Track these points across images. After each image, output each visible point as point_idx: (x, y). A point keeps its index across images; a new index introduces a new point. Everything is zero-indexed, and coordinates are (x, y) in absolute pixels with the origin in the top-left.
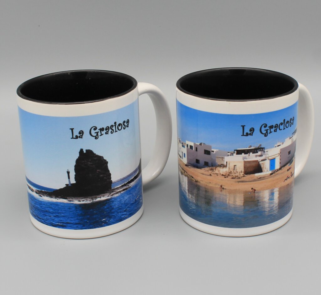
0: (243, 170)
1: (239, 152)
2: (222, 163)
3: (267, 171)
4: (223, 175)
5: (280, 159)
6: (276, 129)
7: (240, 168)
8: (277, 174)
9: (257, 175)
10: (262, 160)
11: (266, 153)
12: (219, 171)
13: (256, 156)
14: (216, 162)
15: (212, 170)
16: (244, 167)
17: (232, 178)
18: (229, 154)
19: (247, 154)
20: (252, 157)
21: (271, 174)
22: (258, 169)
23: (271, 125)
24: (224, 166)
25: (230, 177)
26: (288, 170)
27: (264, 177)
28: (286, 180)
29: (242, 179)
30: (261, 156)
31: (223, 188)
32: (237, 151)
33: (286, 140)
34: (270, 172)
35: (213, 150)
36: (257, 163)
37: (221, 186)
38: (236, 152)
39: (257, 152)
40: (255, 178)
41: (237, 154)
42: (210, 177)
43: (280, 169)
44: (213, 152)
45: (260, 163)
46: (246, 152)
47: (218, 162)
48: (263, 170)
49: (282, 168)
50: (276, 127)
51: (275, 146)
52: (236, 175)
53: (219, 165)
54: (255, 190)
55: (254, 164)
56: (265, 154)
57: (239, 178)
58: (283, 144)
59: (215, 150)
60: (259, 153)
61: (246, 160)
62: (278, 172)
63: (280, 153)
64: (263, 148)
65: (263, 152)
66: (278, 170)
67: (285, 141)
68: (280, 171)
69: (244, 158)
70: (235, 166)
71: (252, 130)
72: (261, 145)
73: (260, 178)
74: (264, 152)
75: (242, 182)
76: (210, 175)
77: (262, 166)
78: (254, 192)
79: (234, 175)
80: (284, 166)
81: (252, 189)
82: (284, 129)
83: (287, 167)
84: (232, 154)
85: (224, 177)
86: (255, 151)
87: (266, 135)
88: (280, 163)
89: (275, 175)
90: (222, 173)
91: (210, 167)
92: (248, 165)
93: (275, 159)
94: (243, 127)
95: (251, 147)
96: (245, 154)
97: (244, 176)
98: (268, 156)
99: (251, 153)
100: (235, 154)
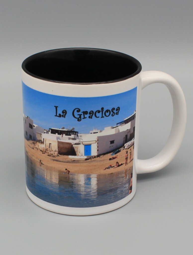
0: (57, 150)
1: (54, 132)
2: (40, 139)
3: (82, 155)
4: (41, 150)
5: (98, 147)
6: (92, 116)
7: (55, 147)
8: (94, 161)
9: (71, 157)
10: (75, 144)
11: (80, 137)
12: (38, 146)
13: (69, 139)
14: (37, 137)
15: (34, 143)
16: (58, 147)
17: (48, 155)
18: (45, 131)
19: (61, 135)
20: (65, 139)
21: (86, 159)
22: (71, 151)
23: (85, 111)
24: (42, 143)
25: (46, 154)
26: (110, 159)
27: (78, 161)
28: (108, 168)
29: (57, 158)
30: (74, 139)
31: (42, 163)
32: (52, 130)
33: (105, 128)
34: (86, 157)
35: (34, 125)
36: (71, 146)
37: (40, 161)
38: (50, 130)
39: (70, 135)
40: (69, 160)
41: (52, 133)
42: (32, 150)
43: (98, 156)
44: (34, 126)
45: (73, 146)
46: (60, 133)
47: (38, 138)
48: (77, 154)
49: (101, 156)
50: (92, 114)
51: (91, 132)
52: (52, 153)
53: (38, 140)
54: (69, 172)
55: (67, 146)
56: (78, 139)
57: (54, 157)
58: (101, 132)
59: (35, 126)
60: (72, 136)
61: (59, 140)
62: (95, 159)
63: (97, 140)
64: (76, 132)
65: (76, 136)
66: (95, 157)
67: (104, 130)
68: (98, 159)
69: (58, 138)
70: (50, 144)
71: (65, 112)
72: (74, 129)
73: (74, 161)
74: (78, 136)
75: (57, 161)
76: (33, 148)
77: (76, 150)
78: (68, 173)
79: (50, 153)
80: (104, 154)
81: (66, 169)
82: (102, 117)
83: (110, 156)
84: (47, 132)
85: (42, 152)
86: (68, 133)
87: (79, 120)
88: (98, 150)
89: (91, 162)
90: (40, 149)
91: (33, 140)
92: (61, 146)
93: (91, 145)
94: (56, 107)
95: (63, 128)
96: (58, 134)
97: (58, 156)
98: (81, 141)
99: (64, 135)
100: (50, 133)
